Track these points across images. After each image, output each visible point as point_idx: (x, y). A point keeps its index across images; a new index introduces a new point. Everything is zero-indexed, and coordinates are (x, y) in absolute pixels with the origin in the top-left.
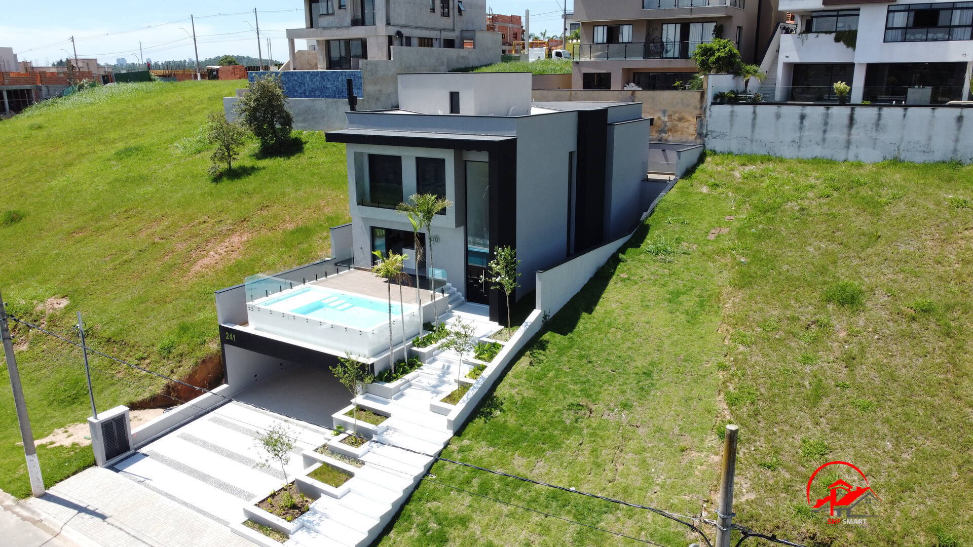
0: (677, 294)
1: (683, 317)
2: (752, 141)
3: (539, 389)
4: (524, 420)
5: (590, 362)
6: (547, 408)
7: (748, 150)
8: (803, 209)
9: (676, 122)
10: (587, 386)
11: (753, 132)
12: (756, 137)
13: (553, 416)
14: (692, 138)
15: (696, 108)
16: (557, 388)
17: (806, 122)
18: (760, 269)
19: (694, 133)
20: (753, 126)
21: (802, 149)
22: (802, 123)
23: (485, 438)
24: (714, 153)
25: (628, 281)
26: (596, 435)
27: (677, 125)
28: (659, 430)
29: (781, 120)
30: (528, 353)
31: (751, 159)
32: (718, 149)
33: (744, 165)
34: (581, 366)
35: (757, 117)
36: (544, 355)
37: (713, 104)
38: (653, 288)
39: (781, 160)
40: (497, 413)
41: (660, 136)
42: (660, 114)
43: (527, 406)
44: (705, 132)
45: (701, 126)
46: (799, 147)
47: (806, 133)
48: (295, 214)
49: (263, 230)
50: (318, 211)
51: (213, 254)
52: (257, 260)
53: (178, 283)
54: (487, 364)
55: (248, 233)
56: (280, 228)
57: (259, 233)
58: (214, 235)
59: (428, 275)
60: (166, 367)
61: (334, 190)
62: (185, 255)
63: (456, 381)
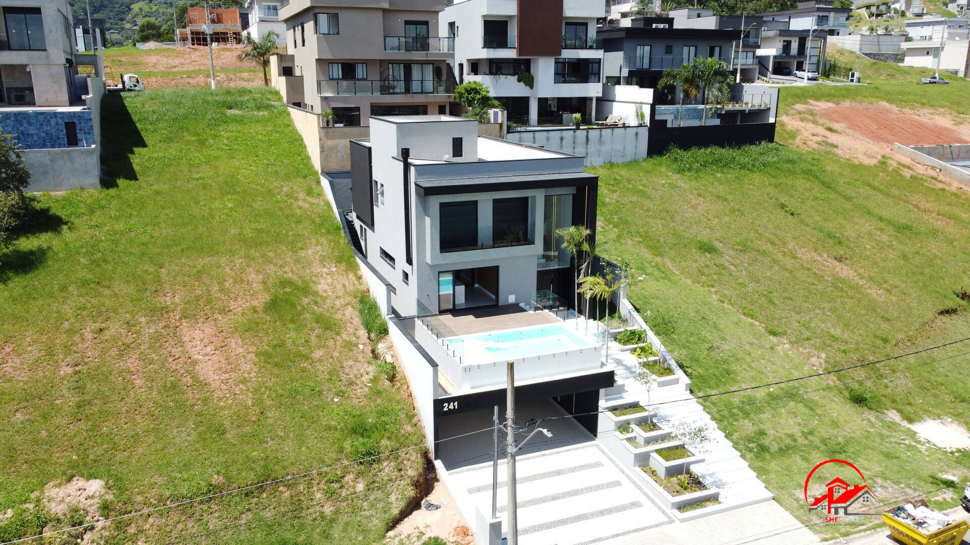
1: (666, 281)
6: (703, 356)
10: (696, 336)
13: (711, 359)
15: (496, 136)
17: (564, 142)
18: (653, 243)
22: (561, 143)
26: (738, 359)
28: (751, 344)
29: (550, 142)
35: (536, 141)
37: (508, 133)
48: (221, 290)
49: (216, 316)
50: (238, 281)
51: (200, 357)
52: (282, 345)
53: (220, 399)
54: (641, 345)
55: (200, 325)
56: (231, 308)
57: (215, 320)
58: (157, 338)
59: (501, 303)
60: (386, 470)
61: (212, 255)
62: (164, 370)
63: (639, 364)
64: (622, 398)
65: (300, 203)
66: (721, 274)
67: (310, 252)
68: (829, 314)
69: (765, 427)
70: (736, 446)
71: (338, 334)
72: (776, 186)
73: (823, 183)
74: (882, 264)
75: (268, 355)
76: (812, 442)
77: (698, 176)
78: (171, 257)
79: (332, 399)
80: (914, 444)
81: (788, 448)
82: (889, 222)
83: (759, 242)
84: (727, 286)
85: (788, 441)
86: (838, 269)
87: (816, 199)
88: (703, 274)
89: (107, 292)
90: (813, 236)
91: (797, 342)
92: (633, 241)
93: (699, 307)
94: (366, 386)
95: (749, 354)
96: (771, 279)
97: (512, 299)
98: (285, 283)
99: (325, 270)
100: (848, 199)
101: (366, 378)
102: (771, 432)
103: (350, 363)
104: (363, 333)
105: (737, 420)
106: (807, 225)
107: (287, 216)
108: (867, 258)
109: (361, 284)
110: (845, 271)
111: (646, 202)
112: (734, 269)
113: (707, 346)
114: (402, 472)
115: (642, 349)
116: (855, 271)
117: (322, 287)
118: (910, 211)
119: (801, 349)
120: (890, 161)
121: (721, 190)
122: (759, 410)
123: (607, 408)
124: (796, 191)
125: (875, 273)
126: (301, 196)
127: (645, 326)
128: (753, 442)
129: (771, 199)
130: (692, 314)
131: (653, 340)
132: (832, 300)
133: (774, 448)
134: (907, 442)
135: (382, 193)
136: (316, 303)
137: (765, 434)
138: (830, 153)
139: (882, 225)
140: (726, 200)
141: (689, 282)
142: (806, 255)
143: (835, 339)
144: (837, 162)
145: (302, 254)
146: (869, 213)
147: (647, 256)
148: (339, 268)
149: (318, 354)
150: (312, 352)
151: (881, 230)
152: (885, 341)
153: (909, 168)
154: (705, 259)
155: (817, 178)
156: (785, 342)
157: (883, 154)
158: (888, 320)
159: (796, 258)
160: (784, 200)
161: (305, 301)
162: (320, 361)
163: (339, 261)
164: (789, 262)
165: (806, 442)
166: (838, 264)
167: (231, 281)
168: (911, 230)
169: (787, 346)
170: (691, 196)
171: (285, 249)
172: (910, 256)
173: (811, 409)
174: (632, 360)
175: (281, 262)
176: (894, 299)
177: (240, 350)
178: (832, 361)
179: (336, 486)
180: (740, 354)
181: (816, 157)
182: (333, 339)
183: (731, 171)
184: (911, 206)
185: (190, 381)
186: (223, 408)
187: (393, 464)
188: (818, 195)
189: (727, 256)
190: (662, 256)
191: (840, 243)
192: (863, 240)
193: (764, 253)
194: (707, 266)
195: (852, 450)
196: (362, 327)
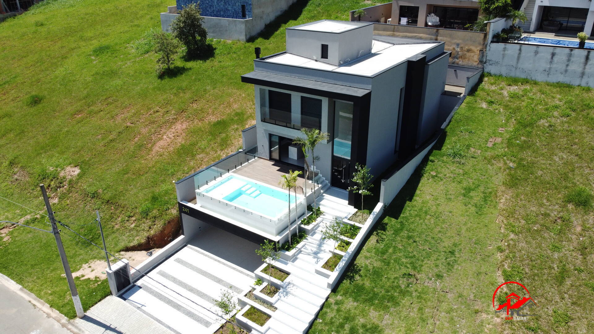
0: (468, 190)
1: (473, 209)
2: (516, 68)
3: (383, 261)
4: (375, 283)
5: (415, 242)
6: (389, 276)
7: (512, 74)
8: (551, 126)
9: (466, 52)
10: (413, 260)
11: (517, 63)
12: (520, 65)
13: (393, 282)
14: (475, 64)
15: (480, 44)
16: (395, 261)
17: (556, 59)
18: (523, 173)
19: (477, 60)
20: (519, 58)
21: (550, 76)
22: (552, 58)
23: (351, 296)
24: (490, 74)
25: (436, 178)
26: (421, 298)
27: (465, 54)
28: (460, 296)
29: (538, 55)
30: (375, 233)
31: (514, 81)
32: (492, 72)
33: (510, 85)
34: (410, 244)
35: (522, 53)
36: (385, 235)
37: (492, 42)
38: (453, 184)
39: (535, 83)
40: (357, 277)
41: (454, 61)
42: (455, 46)
43: (377, 274)
44: (484, 60)
45: (483, 56)
46: (548, 74)
47: (554, 66)
49: (196, 120)
51: (166, 138)
52: (195, 145)
53: (146, 159)
54: (348, 240)
55: (186, 122)
56: (206, 119)
57: (193, 122)
60: (146, 224)
63: (330, 251)
71: (222, 150)
75: (183, 148)
89: (181, 95)
113: (410, 272)
114: (150, 230)
130: (447, 244)
141: (500, 219)
147: (496, 182)
149: (200, 156)
156: (502, 316)
161: (234, 127)
162: (196, 160)
169: (497, 320)
177: (180, 140)
179: (126, 219)
180: (432, 297)
182: (217, 152)
185: (149, 147)
187: (150, 223)
190: (511, 187)
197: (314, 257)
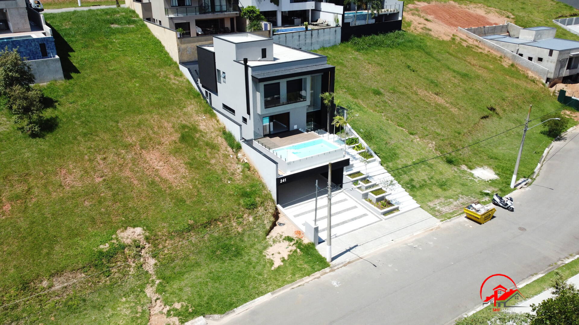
13: (387, 149)
22: (299, 38)
28: (403, 140)
29: (294, 38)
47: (301, 42)
48: (154, 133)
49: (157, 146)
50: (160, 127)
51: (159, 168)
52: (195, 158)
53: (177, 187)
54: (357, 145)
55: (151, 152)
56: (163, 142)
57: (158, 148)
58: (134, 160)
59: (291, 129)
60: (260, 211)
61: (141, 114)
62: (145, 175)
63: (357, 153)
64: (352, 170)
65: (173, 81)
66: (385, 106)
67: (189, 109)
68: (434, 122)
69: (413, 177)
70: (403, 186)
71: (219, 151)
72: (404, 56)
73: (427, 53)
74: (456, 95)
75: (190, 164)
76: (433, 182)
77: (367, 53)
78: (121, 117)
79: (228, 183)
80: (473, 179)
81: (423, 185)
82: (458, 73)
83: (400, 88)
84: (389, 112)
85: (423, 182)
86: (437, 99)
87: (424, 62)
88: (377, 106)
89: (97, 138)
90: (424, 82)
91: (422, 137)
92: (342, 91)
93: (378, 124)
94: (240, 174)
95: (403, 145)
96: (408, 107)
97: (295, 127)
98: (184, 127)
99: (200, 118)
100: (438, 61)
101: (238, 171)
102: (416, 179)
103: (229, 164)
104: (229, 149)
105: (401, 175)
106: (421, 77)
107: (170, 89)
108: (449, 93)
109: (220, 124)
110: (440, 100)
111: (344, 69)
112: (391, 103)
113: (385, 142)
114: (267, 211)
115: (358, 146)
116: (444, 100)
117: (202, 127)
118: (467, 66)
119: (424, 140)
120: (457, 38)
121: (378, 59)
122: (410, 170)
123: (348, 175)
124: (414, 58)
125: (453, 100)
126: (172, 76)
127: (358, 136)
128: (409, 184)
129: (403, 63)
130: (376, 128)
131: (362, 142)
132: (435, 115)
133: (418, 186)
134: (470, 178)
135: (224, 77)
136: (203, 136)
137: (414, 180)
138: (427, 34)
139: (455, 74)
140: (382, 65)
141: (372, 111)
142: (422, 93)
143: (438, 135)
144: (432, 40)
145: (185, 110)
146: (449, 68)
147: (351, 99)
148: (207, 116)
149: (213, 161)
150: (210, 161)
151: (455, 77)
152: (459, 133)
153: (465, 41)
154: (377, 98)
155: (424, 50)
156: (417, 137)
157: (453, 33)
158: (460, 123)
159: (417, 95)
160: (409, 63)
161: (198, 135)
162: (215, 165)
163: (206, 112)
164: (414, 97)
165: (430, 182)
166: (436, 96)
167: (156, 127)
168: (468, 76)
169: (418, 139)
170: (365, 64)
171: (176, 108)
172: (468, 90)
173: (431, 168)
174: (354, 152)
175: (177, 116)
176: (462, 113)
177: (176, 163)
178: (438, 145)
179: (241, 220)
180: (399, 145)
181: (422, 37)
182: (217, 153)
183: (382, 48)
184: (467, 63)
185: (159, 180)
186: (180, 191)
187: (263, 208)
188: (425, 60)
189: (387, 96)
190: (357, 98)
191: (437, 85)
192: (447, 83)
193: (403, 93)
194: (378, 102)
195: (449, 184)
196: (228, 147)
197: (356, 160)
